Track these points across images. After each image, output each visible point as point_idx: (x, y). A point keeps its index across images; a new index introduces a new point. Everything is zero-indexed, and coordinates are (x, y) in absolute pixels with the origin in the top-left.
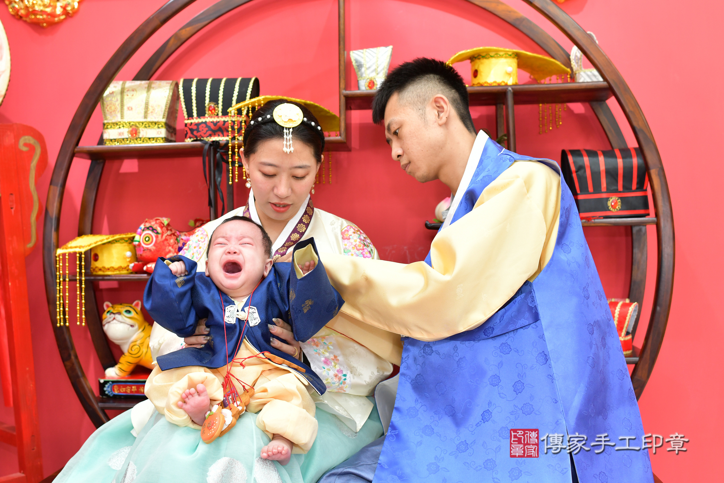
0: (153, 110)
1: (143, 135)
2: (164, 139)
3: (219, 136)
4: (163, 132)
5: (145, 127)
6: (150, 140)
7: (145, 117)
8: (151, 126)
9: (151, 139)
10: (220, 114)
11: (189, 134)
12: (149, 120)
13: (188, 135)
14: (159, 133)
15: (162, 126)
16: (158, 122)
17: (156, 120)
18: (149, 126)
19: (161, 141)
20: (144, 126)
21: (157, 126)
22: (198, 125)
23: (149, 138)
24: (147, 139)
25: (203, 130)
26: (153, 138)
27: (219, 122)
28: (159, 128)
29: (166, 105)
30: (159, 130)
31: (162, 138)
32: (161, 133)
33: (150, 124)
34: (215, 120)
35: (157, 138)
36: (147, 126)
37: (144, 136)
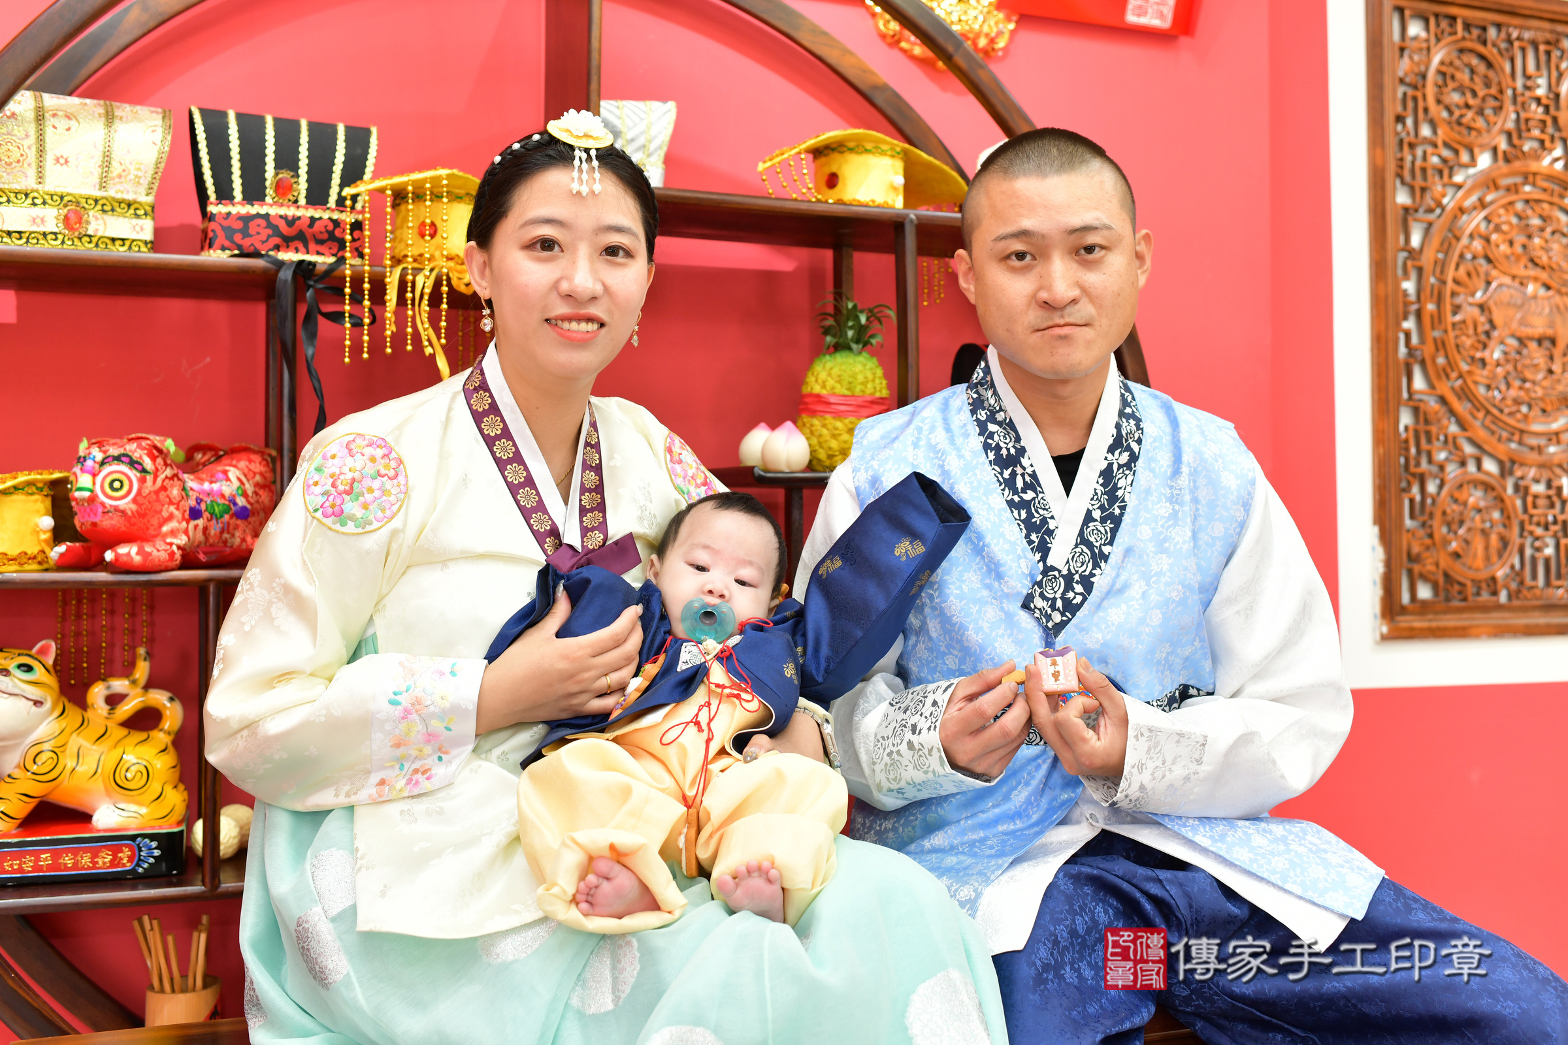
0: (124, 171)
1: (97, 230)
2: (149, 246)
3: (297, 251)
4: (145, 229)
5: (104, 211)
6: (114, 245)
7: (102, 187)
8: (118, 209)
9: (118, 243)
10: (302, 201)
11: (221, 239)
12: (112, 193)
13: (217, 243)
14: (138, 228)
15: (146, 214)
16: (135, 202)
17: (130, 197)
18: (113, 210)
19: (144, 249)
20: (99, 207)
21: (132, 211)
22: (247, 219)
23: (113, 240)
24: (108, 241)
25: (258, 233)
26: (123, 240)
27: (299, 218)
28: (137, 216)
29: (158, 163)
30: (135, 221)
31: (146, 243)
32: (142, 229)
33: (116, 205)
34: (291, 212)
35: (134, 241)
36: (107, 208)
37: (100, 234)
